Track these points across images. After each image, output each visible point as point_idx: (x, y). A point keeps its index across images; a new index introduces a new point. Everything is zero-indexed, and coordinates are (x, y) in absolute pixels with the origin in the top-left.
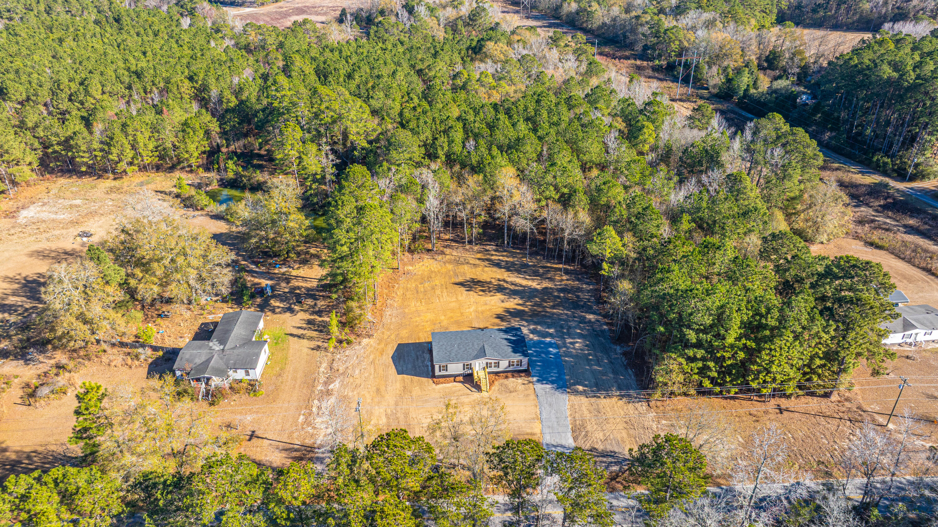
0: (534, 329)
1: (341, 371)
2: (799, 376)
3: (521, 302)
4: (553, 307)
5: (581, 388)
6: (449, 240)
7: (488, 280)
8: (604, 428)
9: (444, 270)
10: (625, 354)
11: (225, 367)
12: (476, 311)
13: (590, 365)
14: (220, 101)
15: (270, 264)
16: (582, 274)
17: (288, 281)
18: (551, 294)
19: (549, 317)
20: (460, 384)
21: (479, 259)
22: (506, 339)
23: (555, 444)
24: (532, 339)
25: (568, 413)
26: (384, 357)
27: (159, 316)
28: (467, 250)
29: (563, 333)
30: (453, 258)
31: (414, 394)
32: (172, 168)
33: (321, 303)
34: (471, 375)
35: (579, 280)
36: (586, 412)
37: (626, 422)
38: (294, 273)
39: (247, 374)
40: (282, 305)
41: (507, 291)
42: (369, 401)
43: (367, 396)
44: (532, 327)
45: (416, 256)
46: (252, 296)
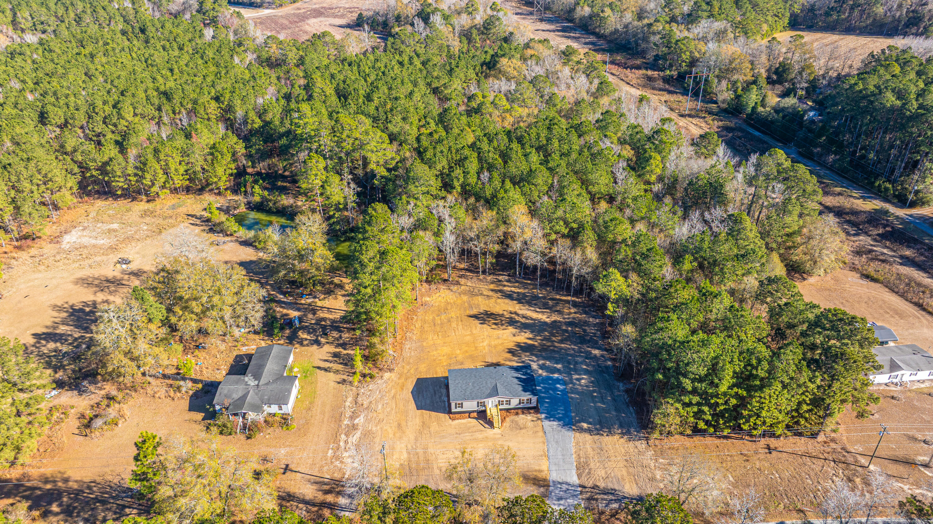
0: (544, 364)
1: (365, 406)
2: (787, 420)
3: (531, 336)
4: (561, 342)
5: (585, 425)
6: (464, 269)
7: (501, 312)
8: (606, 466)
9: (459, 302)
10: (627, 391)
11: (260, 402)
12: (489, 345)
13: (594, 402)
14: (245, 122)
15: (297, 294)
16: (589, 306)
17: (314, 312)
18: (559, 327)
19: (558, 352)
20: (475, 420)
21: (492, 290)
22: (517, 378)
23: (561, 481)
24: (541, 375)
25: (573, 451)
26: (405, 392)
27: (197, 347)
28: (481, 280)
29: (570, 369)
30: (467, 288)
31: (432, 429)
32: (201, 191)
33: (346, 336)
34: (485, 411)
35: (586, 313)
36: (590, 450)
37: (626, 460)
38: (319, 303)
39: (280, 408)
40: (309, 338)
41: (519, 324)
42: (391, 436)
43: (390, 430)
44: (541, 362)
45: (433, 286)
46: (282, 329)
